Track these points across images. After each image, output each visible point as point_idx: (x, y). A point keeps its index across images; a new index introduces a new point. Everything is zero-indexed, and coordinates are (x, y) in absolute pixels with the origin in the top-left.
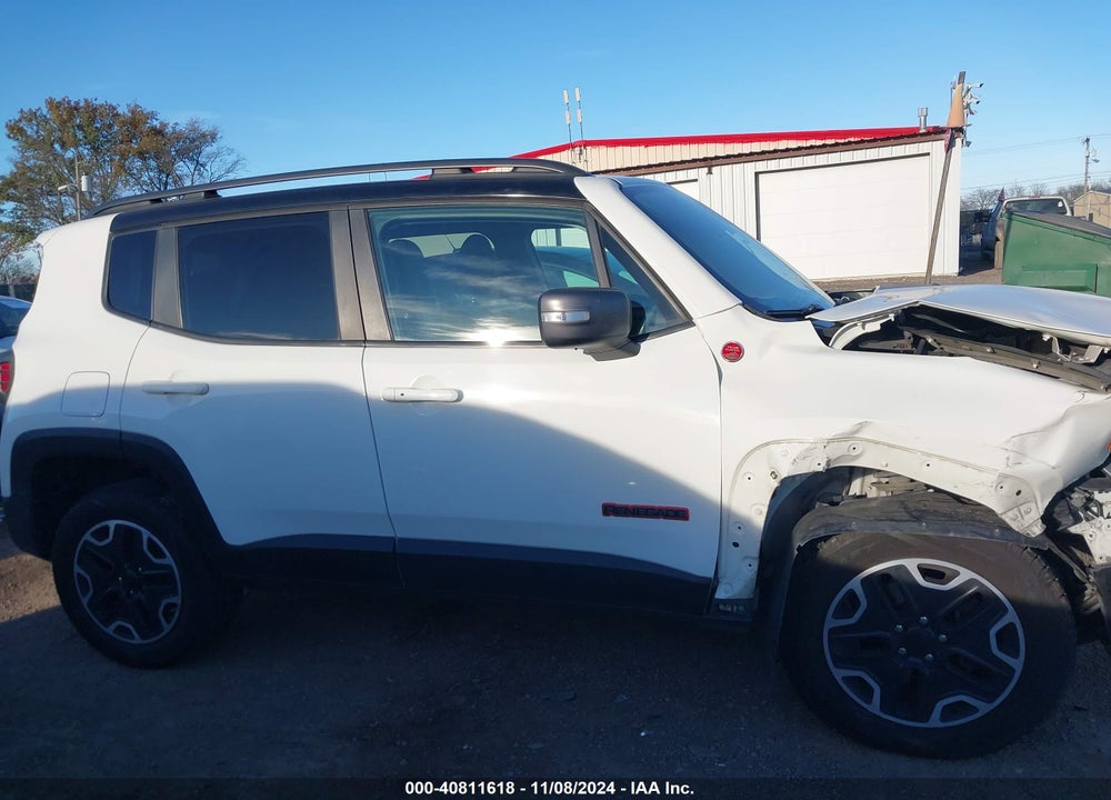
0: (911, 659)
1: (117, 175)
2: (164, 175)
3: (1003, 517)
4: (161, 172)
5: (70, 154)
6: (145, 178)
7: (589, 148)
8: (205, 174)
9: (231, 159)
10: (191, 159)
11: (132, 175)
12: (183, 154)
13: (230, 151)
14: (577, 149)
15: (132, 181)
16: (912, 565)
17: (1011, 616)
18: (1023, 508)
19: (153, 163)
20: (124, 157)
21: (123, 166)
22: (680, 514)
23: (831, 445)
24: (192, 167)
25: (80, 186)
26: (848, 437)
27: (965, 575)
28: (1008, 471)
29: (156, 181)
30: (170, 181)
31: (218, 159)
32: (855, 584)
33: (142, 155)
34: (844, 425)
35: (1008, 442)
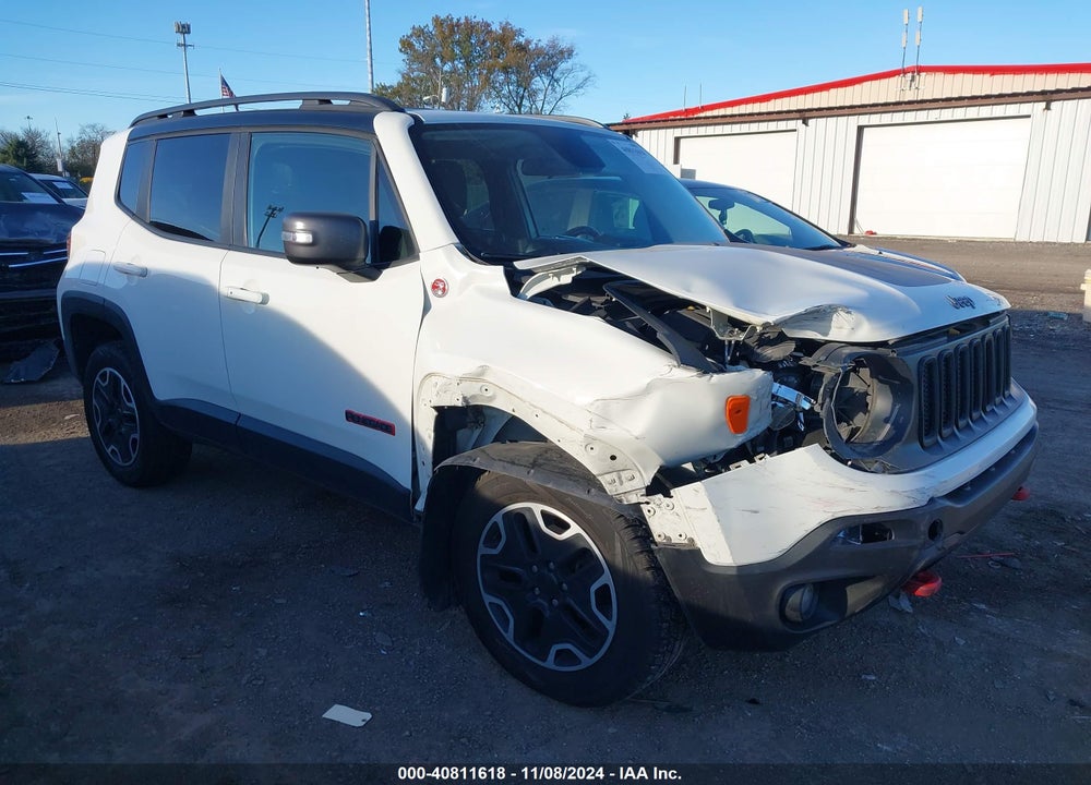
0: (539, 600)
1: (483, 88)
2: (522, 89)
3: (599, 478)
4: (518, 86)
5: (447, 68)
6: (505, 92)
7: (923, 74)
8: (557, 89)
9: (585, 74)
10: (548, 74)
11: (494, 88)
12: (540, 69)
13: (583, 68)
14: (910, 75)
15: (494, 93)
16: (537, 508)
17: (606, 578)
18: (625, 475)
19: (514, 77)
20: (490, 71)
21: (487, 79)
22: (388, 429)
23: (464, 383)
24: (547, 82)
25: (441, 97)
26: (477, 377)
27: (575, 529)
28: (591, 433)
29: (514, 94)
30: (526, 94)
31: (571, 76)
32: (498, 518)
33: (505, 70)
34: (471, 367)
35: (592, 404)
